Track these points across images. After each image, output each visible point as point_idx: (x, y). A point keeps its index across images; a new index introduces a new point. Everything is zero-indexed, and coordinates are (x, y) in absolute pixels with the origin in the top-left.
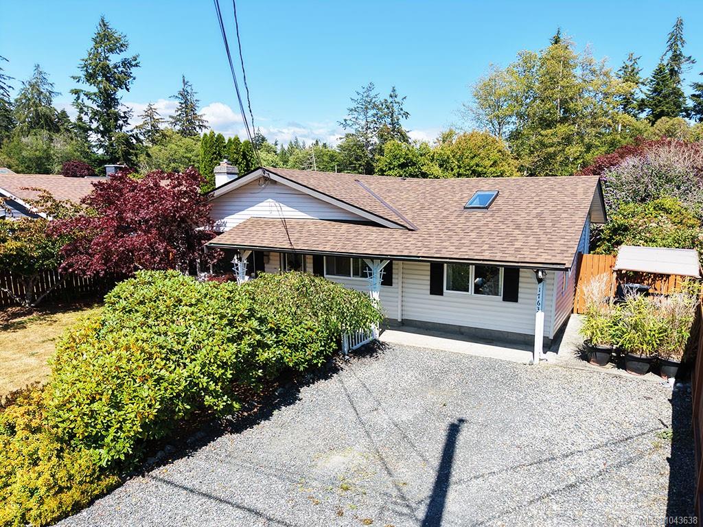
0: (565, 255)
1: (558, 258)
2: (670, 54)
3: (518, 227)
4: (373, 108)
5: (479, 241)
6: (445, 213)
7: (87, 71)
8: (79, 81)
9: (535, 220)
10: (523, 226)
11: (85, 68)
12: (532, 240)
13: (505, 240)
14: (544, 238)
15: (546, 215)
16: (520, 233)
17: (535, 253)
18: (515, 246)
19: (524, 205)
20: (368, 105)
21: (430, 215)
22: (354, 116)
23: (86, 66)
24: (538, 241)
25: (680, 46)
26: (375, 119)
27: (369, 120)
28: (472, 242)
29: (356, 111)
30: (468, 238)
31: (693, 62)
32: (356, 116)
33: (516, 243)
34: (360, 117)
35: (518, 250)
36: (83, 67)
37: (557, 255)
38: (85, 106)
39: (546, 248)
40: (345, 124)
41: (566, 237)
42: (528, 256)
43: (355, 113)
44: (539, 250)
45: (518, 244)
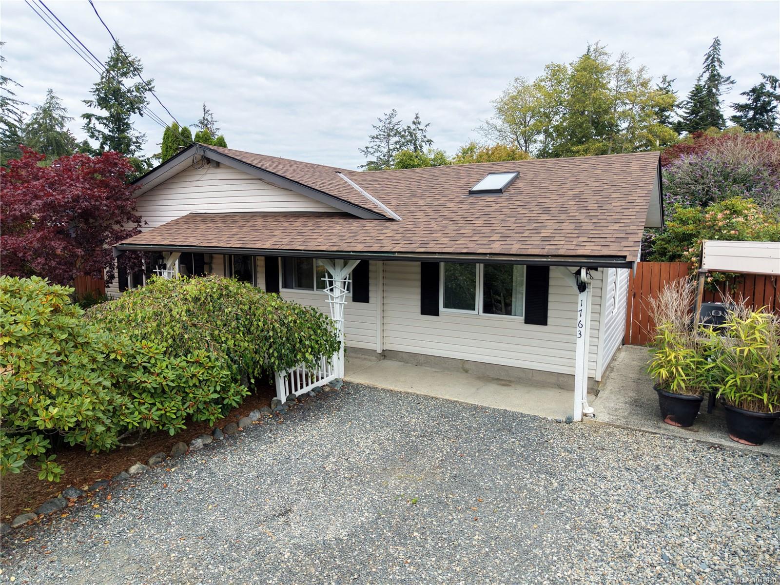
0: (623, 244)
1: (611, 248)
2: (707, 75)
3: (547, 210)
4: (395, 135)
5: (486, 230)
6: (443, 200)
7: (98, 95)
8: (90, 105)
9: (572, 203)
10: (554, 210)
11: (97, 92)
12: (568, 227)
13: (525, 228)
14: (587, 224)
15: (588, 195)
16: (549, 218)
17: (574, 243)
18: (542, 235)
19: (555, 186)
20: (390, 132)
21: (421, 203)
22: (375, 143)
23: (97, 90)
24: (579, 226)
25: (717, 67)
26: (398, 146)
27: (392, 147)
28: (476, 232)
29: (377, 138)
30: (470, 227)
31: (732, 82)
32: (378, 143)
33: (543, 231)
34: (383, 145)
35: (546, 239)
36: (95, 91)
37: (611, 244)
38: (96, 131)
39: (591, 236)
40: (366, 151)
41: (622, 221)
42: (563, 247)
43: (377, 140)
44: (580, 239)
45: (545, 232)
